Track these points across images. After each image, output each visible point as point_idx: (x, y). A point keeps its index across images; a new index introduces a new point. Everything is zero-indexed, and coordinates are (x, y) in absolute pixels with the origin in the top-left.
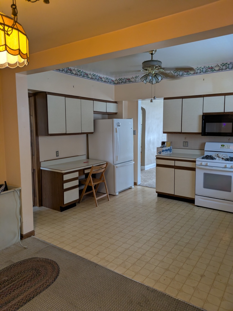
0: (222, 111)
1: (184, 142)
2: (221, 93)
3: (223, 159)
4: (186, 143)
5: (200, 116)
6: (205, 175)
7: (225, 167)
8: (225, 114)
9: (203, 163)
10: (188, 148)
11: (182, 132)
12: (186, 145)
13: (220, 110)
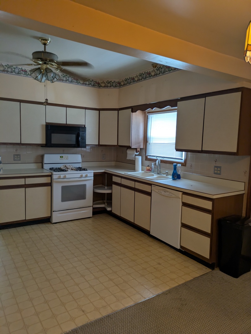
0: (64, 122)
1: (14, 155)
2: (63, 104)
3: (72, 169)
4: (18, 156)
5: (43, 125)
6: (63, 188)
7: (81, 177)
8: (66, 125)
9: (62, 176)
10: (20, 162)
11: (22, 143)
12: (17, 158)
13: (62, 121)
